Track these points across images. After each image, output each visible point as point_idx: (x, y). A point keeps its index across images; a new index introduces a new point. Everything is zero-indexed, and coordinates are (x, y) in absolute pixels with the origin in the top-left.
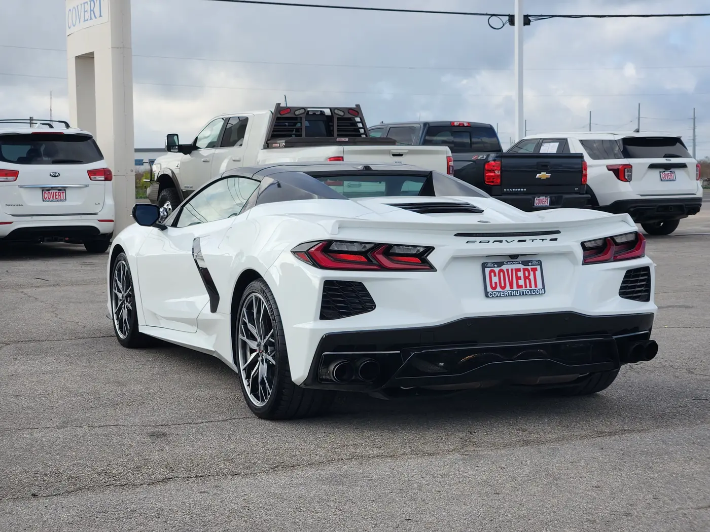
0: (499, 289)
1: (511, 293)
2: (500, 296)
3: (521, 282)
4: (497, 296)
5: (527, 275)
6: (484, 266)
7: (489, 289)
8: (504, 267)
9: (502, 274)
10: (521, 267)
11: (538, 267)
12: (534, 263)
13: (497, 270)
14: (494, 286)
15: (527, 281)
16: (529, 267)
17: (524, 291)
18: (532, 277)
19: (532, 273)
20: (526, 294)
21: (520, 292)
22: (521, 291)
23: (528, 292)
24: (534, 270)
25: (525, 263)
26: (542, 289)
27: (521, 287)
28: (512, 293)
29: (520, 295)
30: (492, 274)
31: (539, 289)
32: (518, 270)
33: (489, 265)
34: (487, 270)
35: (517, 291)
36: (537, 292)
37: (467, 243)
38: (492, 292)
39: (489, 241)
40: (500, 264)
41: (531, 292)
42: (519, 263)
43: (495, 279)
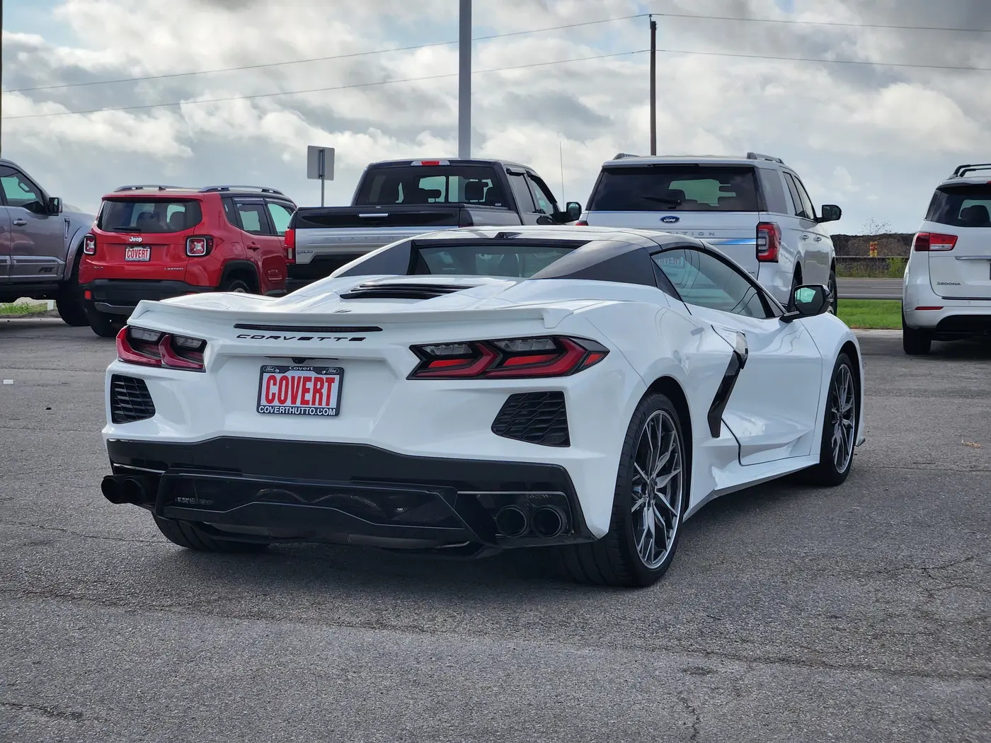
0: (276, 403)
1: (289, 409)
2: (273, 413)
3: (309, 397)
4: (270, 412)
5: (318, 387)
6: (263, 370)
7: (263, 402)
8: (289, 374)
9: (284, 382)
10: (313, 375)
11: (337, 378)
12: (330, 371)
13: (278, 376)
14: (270, 398)
15: (318, 395)
16: (324, 377)
17: (307, 409)
18: (324, 391)
19: (326, 385)
20: (309, 414)
21: (301, 410)
22: (303, 409)
23: (312, 411)
24: (331, 381)
25: (318, 370)
26: (332, 409)
27: (307, 402)
28: (291, 410)
29: (300, 413)
30: (272, 382)
31: (329, 409)
32: (308, 379)
33: (269, 369)
34: (266, 376)
35: (298, 408)
36: (326, 412)
37: (238, 337)
38: (265, 406)
39: (263, 337)
40: (284, 369)
41: (316, 412)
42: (310, 370)
43: (274, 389)
